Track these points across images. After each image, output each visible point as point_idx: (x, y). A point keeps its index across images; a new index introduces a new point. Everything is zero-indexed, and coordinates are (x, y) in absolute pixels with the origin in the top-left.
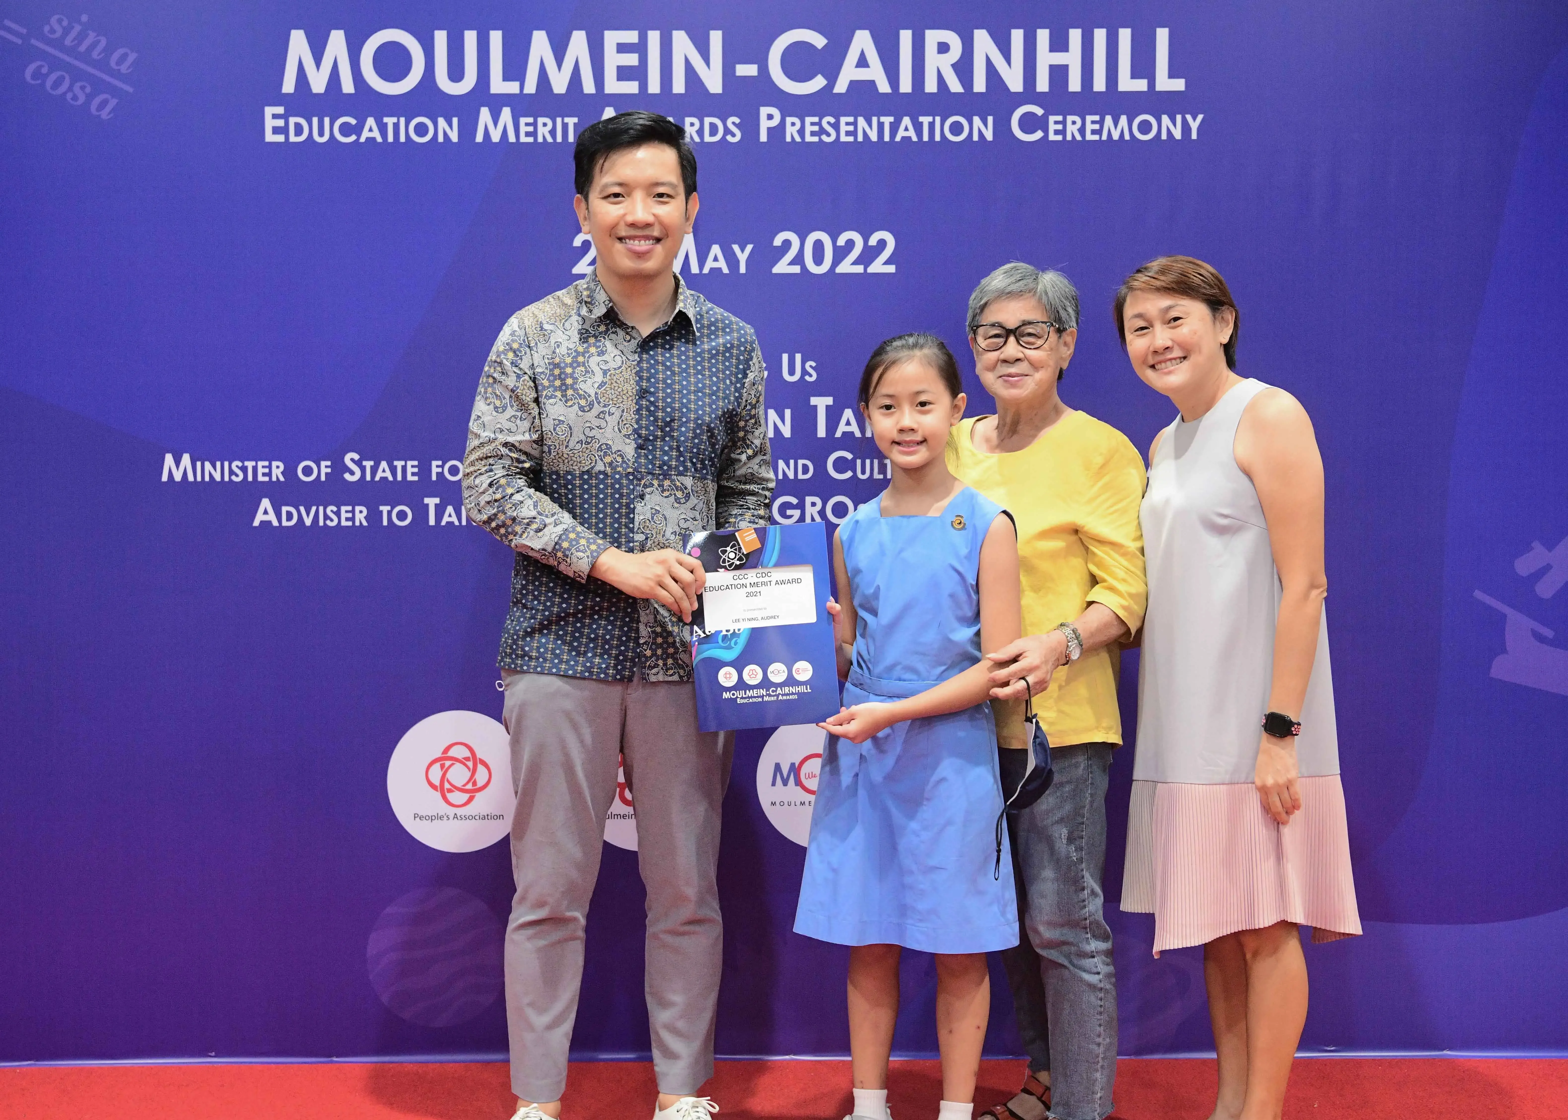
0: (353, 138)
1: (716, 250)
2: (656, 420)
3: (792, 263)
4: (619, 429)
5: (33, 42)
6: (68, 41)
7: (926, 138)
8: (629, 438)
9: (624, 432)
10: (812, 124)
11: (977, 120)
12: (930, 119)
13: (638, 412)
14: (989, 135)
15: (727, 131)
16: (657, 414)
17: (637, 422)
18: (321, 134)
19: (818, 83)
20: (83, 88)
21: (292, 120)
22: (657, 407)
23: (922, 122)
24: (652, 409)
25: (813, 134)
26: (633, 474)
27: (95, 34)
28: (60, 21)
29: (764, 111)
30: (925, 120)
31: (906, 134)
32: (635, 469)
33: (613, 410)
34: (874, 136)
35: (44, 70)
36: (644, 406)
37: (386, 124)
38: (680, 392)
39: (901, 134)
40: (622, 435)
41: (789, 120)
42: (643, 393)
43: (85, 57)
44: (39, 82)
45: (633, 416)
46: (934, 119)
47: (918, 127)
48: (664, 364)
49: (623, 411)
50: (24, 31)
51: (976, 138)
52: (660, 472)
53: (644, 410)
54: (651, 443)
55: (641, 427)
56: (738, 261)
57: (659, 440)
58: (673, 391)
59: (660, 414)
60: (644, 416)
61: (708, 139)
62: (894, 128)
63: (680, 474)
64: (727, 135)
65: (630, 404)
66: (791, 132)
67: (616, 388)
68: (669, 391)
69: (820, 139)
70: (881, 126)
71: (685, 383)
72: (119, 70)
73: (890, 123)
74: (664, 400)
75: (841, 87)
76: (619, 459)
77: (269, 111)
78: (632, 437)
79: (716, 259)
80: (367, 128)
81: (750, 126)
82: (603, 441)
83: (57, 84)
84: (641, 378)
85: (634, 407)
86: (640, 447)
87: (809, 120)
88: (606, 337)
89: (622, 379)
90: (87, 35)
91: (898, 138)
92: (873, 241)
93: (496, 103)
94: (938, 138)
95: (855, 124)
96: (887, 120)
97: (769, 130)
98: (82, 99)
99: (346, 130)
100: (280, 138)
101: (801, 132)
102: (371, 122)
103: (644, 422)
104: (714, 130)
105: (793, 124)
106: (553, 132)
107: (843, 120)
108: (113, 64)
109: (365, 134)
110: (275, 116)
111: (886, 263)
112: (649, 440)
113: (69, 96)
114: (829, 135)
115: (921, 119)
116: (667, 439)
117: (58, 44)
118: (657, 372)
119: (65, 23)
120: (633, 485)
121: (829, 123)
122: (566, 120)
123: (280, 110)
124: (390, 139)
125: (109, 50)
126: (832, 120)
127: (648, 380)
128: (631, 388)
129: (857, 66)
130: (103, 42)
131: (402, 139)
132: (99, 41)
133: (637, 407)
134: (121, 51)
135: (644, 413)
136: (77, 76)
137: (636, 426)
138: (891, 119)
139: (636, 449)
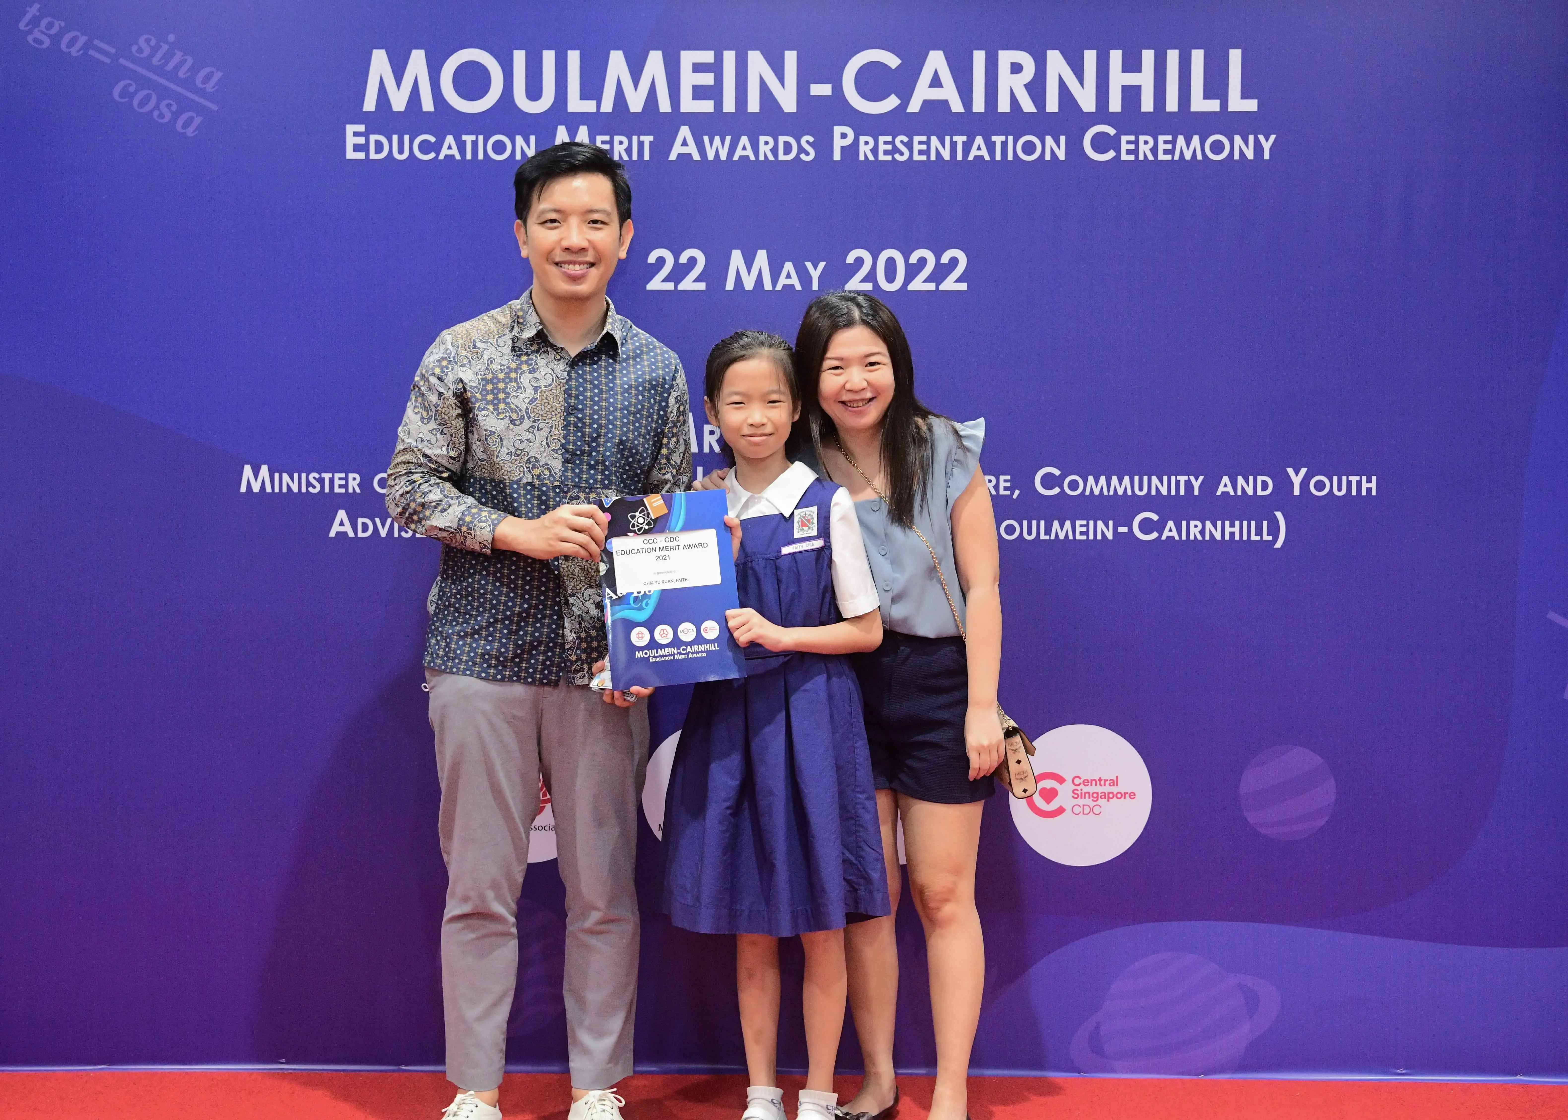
0: (432, 155)
1: (789, 266)
2: (583, 436)
3: (864, 280)
4: (547, 444)
5: (122, 61)
6: (155, 61)
7: (998, 157)
8: (557, 453)
9: (552, 446)
10: (886, 143)
11: (1049, 140)
12: (1003, 138)
13: (565, 427)
14: (1061, 155)
15: (801, 150)
16: (584, 430)
17: (565, 437)
18: (401, 151)
19: (892, 102)
20: (169, 106)
21: (373, 138)
22: (584, 424)
23: (995, 142)
24: (580, 425)
25: (886, 152)
26: (559, 487)
27: (182, 54)
28: (148, 41)
29: (838, 130)
30: (998, 139)
31: (979, 153)
32: (562, 483)
33: (542, 425)
34: (946, 155)
35: (132, 89)
36: (572, 422)
37: (465, 141)
38: (607, 409)
39: (974, 152)
40: (550, 449)
41: (863, 139)
42: (570, 410)
43: (172, 76)
44: (127, 100)
45: (561, 432)
46: (1007, 139)
47: (991, 147)
48: (591, 382)
49: (552, 427)
50: (113, 51)
51: (1048, 157)
52: (587, 485)
53: (572, 426)
54: (577, 457)
55: (568, 442)
56: (811, 278)
57: (586, 455)
58: (601, 408)
59: (587, 430)
60: (572, 431)
61: (782, 157)
62: (967, 147)
63: (606, 487)
64: (802, 153)
65: (558, 421)
66: (865, 150)
67: (546, 405)
68: (596, 408)
69: (893, 158)
70: (954, 145)
71: (611, 400)
72: (205, 88)
73: (963, 142)
74: (591, 417)
75: (914, 106)
76: (547, 472)
77: (350, 129)
78: (559, 451)
79: (789, 276)
80: (446, 145)
81: (824, 144)
82: (531, 454)
83: (143, 102)
84: (570, 396)
85: (562, 424)
86: (566, 461)
87: (882, 139)
88: (538, 355)
89: (551, 396)
90: (173, 55)
91: (971, 158)
92: (945, 259)
93: (573, 121)
94: (1010, 157)
95: (928, 143)
96: (960, 139)
97: (843, 148)
98: (168, 116)
99: (425, 147)
100: (361, 155)
101: (875, 151)
102: (450, 139)
103: (571, 438)
104: (788, 148)
105: (867, 143)
106: (629, 150)
107: (917, 139)
108: (199, 82)
109: (445, 152)
110: (356, 134)
111: (958, 280)
112: (577, 455)
113: (156, 113)
114: (902, 154)
115: (994, 138)
116: (594, 454)
117: (146, 63)
118: (585, 390)
119: (153, 42)
120: (560, 498)
121: (902, 142)
122: (642, 138)
123: (361, 128)
124: (469, 156)
125: (194, 69)
126: (905, 139)
127: (576, 397)
128: (559, 404)
129: (931, 86)
130: (190, 61)
131: (481, 156)
132: (186, 60)
133: (565, 423)
134: (207, 70)
135: (572, 428)
136: (163, 93)
137: (564, 441)
138: (964, 138)
139: (563, 463)
